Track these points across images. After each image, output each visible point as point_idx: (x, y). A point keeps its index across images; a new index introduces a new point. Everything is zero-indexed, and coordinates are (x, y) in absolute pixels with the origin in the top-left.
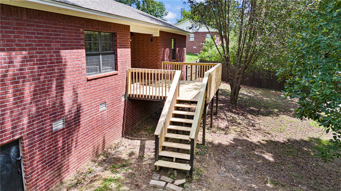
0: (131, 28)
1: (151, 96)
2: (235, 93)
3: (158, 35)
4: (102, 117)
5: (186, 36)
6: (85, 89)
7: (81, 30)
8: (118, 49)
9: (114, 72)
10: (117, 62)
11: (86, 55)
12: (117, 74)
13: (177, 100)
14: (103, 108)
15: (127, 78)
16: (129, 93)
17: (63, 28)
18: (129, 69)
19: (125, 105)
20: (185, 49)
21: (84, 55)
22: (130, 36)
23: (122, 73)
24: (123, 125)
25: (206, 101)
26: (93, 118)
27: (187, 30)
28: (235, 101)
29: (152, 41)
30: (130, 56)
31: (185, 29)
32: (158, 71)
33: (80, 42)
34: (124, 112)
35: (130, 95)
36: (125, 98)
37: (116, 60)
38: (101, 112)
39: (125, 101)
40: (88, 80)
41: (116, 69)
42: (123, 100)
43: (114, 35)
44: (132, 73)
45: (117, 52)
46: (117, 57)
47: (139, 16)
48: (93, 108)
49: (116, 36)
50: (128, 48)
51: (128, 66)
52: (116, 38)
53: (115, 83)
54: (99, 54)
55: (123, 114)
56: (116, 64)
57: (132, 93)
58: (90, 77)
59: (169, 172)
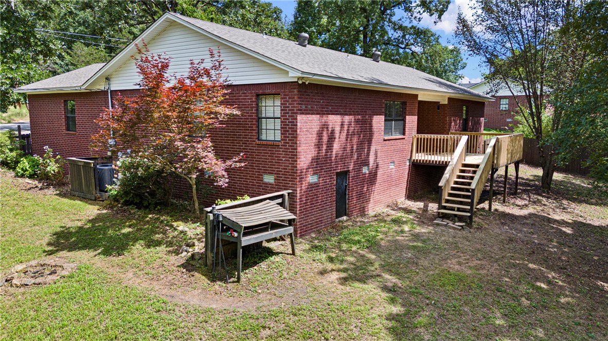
0: (419, 96)
1: (436, 161)
2: (548, 174)
3: (446, 102)
4: (391, 174)
5: (484, 103)
6: (382, 147)
7: (383, 100)
8: (407, 116)
9: (402, 136)
10: (405, 127)
11: (385, 120)
12: (404, 139)
13: (463, 164)
14: (392, 167)
15: (412, 143)
16: (413, 158)
17: (374, 100)
18: (415, 135)
19: (409, 170)
20: (482, 119)
21: (384, 120)
22: (417, 104)
23: (408, 138)
24: (406, 188)
25: (493, 166)
26: (385, 173)
27: (485, 96)
28: (548, 185)
29: (438, 109)
30: (416, 122)
31: (481, 94)
32: (444, 136)
33: (381, 110)
34: (408, 176)
35: (414, 160)
36: (409, 162)
37: (404, 126)
38: (391, 169)
39: (409, 165)
40: (385, 140)
41: (404, 134)
42: (408, 164)
43: (404, 104)
44: (418, 139)
45: (406, 119)
46: (405, 123)
47: (426, 84)
48: (386, 164)
49: (406, 104)
50: (415, 115)
51: (414, 133)
52: (406, 107)
53: (402, 147)
54: (392, 120)
55: (407, 177)
56: (404, 129)
57: (417, 158)
58: (386, 138)
59: (451, 219)
